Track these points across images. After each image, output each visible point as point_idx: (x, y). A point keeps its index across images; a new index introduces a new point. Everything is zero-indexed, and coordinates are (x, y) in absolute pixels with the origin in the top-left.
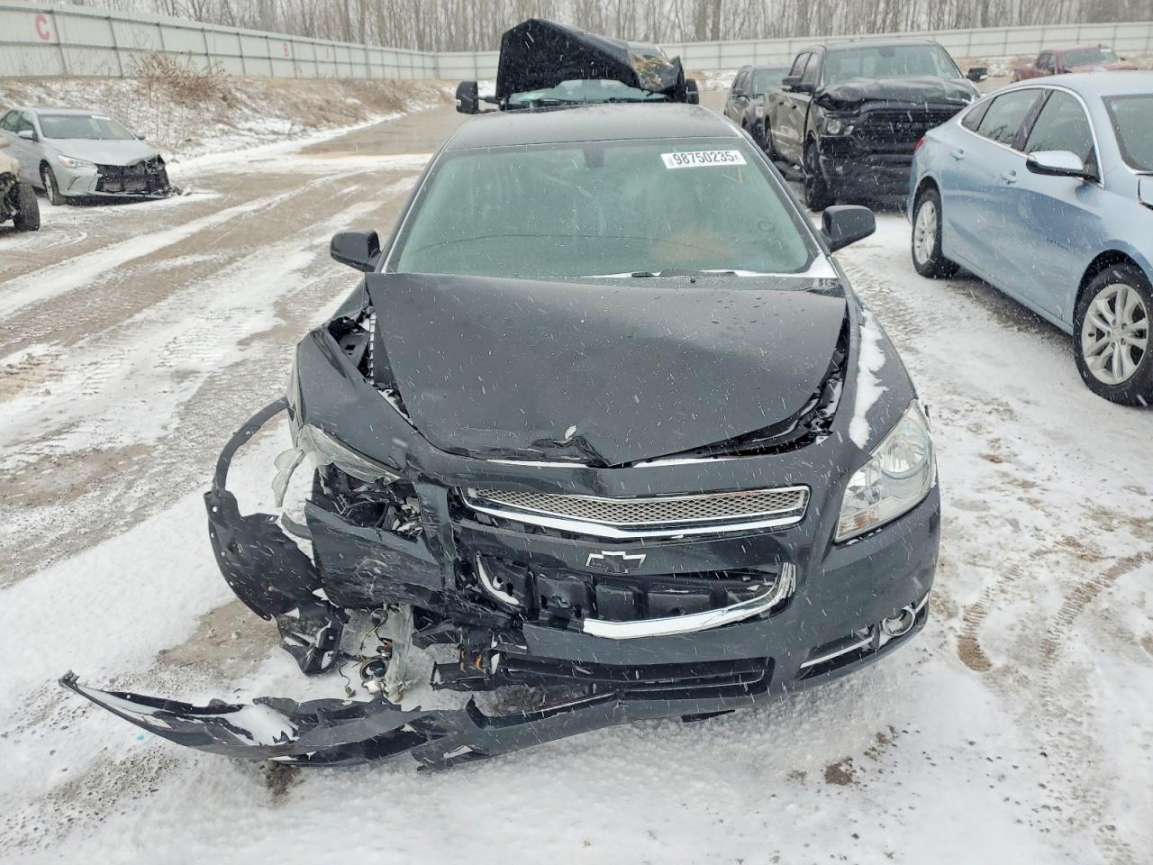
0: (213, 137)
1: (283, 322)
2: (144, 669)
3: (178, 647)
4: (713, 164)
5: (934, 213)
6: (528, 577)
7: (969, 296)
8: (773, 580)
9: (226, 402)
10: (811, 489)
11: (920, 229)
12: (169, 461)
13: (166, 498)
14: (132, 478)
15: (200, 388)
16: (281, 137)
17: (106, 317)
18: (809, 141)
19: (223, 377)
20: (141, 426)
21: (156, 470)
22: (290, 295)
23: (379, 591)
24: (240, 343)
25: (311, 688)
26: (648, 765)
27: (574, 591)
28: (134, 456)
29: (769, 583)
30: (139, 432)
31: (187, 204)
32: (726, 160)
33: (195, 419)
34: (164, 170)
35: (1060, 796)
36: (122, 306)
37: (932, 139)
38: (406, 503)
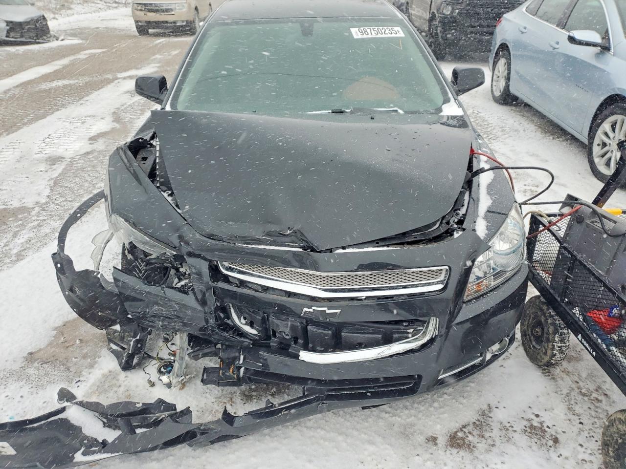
0: (78, 4)
1: (117, 125)
2: (16, 367)
3: (40, 350)
4: (384, 36)
5: (506, 66)
6: (263, 318)
7: (523, 116)
8: (423, 327)
9: (80, 179)
10: (450, 268)
11: (497, 75)
12: (42, 218)
13: (39, 244)
14: (17, 229)
15: (64, 169)
16: (120, 5)
17: (6, 120)
18: (432, 18)
19: (78, 162)
20: (25, 194)
21: (33, 224)
22: (123, 108)
23: (165, 325)
24: (90, 139)
25: (127, 380)
26: (340, 434)
27: (293, 328)
28: (20, 214)
29: (421, 328)
30: (23, 198)
31: (62, 46)
32: (392, 34)
33: (60, 190)
34: (47, 24)
35: (591, 452)
36: (17, 112)
37: (506, 19)
38: (182, 267)
